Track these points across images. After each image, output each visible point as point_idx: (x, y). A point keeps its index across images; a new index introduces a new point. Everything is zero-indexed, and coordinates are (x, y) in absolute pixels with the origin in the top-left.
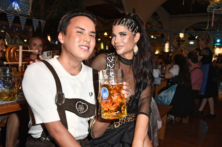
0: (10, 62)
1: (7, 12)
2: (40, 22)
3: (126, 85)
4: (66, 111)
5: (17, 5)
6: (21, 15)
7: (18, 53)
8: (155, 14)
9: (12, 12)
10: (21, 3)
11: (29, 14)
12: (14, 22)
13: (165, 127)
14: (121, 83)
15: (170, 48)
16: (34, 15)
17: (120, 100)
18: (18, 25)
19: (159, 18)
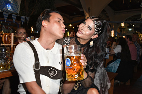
0: (5, 44)
1: (3, 11)
2: (25, 18)
3: (83, 57)
4: (40, 75)
5: (10, 7)
6: (13, 13)
7: (11, 38)
8: (104, 11)
9: (7, 12)
10: (13, 5)
11: (18, 13)
12: (8, 18)
13: (113, 88)
14: (79, 55)
15: (115, 34)
16: (22, 13)
17: (79, 67)
18: (11, 20)
19: (107, 13)
